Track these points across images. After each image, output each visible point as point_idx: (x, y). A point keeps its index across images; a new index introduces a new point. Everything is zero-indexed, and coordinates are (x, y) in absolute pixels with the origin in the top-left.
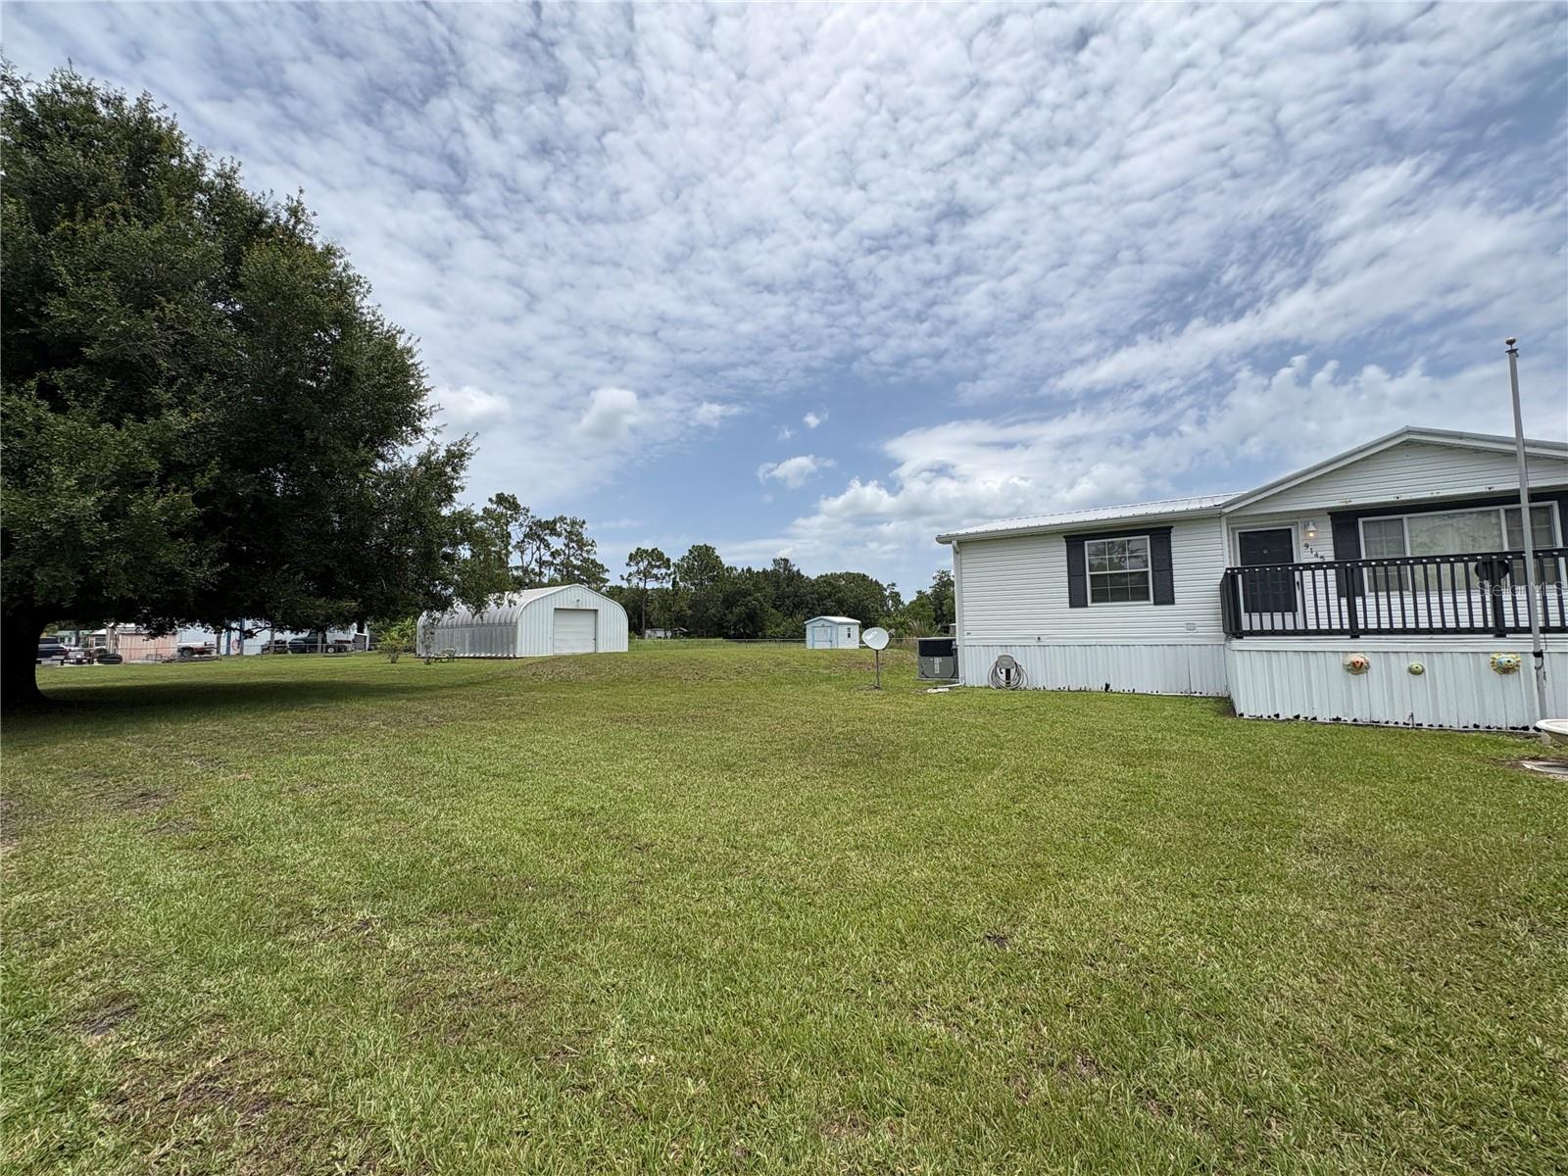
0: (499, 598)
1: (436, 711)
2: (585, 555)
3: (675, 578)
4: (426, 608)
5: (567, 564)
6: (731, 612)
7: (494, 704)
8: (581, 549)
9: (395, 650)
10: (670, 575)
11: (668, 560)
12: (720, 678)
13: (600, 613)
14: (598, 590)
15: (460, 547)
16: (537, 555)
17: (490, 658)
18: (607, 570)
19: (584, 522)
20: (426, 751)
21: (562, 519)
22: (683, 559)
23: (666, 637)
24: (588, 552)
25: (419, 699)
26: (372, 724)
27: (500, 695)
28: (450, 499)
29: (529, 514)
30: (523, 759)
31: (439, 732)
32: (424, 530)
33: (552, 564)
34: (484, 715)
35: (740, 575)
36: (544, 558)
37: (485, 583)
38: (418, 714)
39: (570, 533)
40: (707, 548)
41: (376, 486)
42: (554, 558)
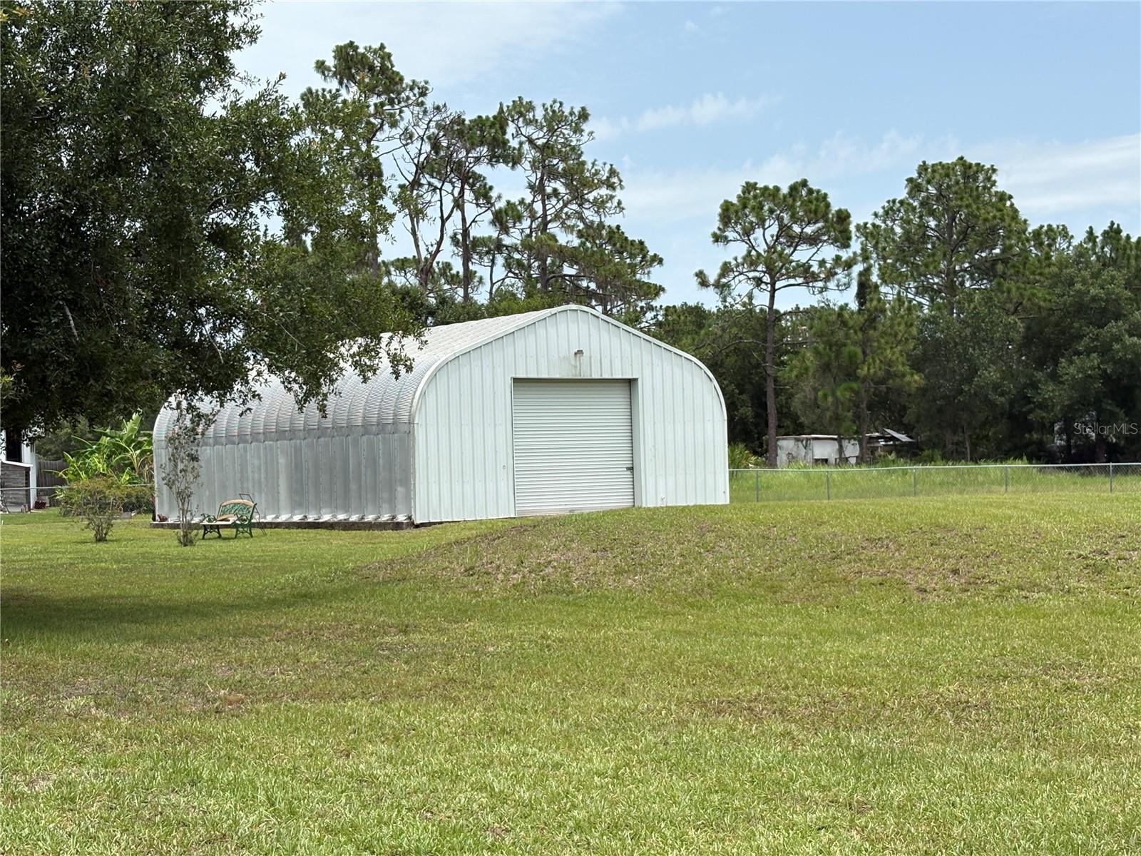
0: (366, 351)
1: (221, 672)
2: (590, 215)
3: (866, 273)
4: (179, 384)
5: (540, 246)
6: (1054, 377)
7: (368, 654)
8: (579, 197)
9: (103, 506)
10: (849, 265)
11: (843, 217)
12: (1035, 586)
13: (644, 389)
14: (633, 320)
15: (255, 208)
16: (454, 225)
17: (346, 526)
18: (657, 260)
19: (584, 116)
20: (213, 780)
21: (522, 109)
22: (889, 212)
23: (843, 460)
24: (600, 205)
25: (175, 639)
26: (70, 705)
27: (383, 630)
28: (222, 67)
29: (429, 102)
30: (465, 811)
31: (237, 729)
32: (161, 161)
33: (499, 246)
34: (348, 685)
35: (1081, 253)
36: (475, 232)
37: (326, 309)
38: (183, 676)
39: (546, 149)
40: (969, 171)
41: (33, 45)
42: (505, 230)
